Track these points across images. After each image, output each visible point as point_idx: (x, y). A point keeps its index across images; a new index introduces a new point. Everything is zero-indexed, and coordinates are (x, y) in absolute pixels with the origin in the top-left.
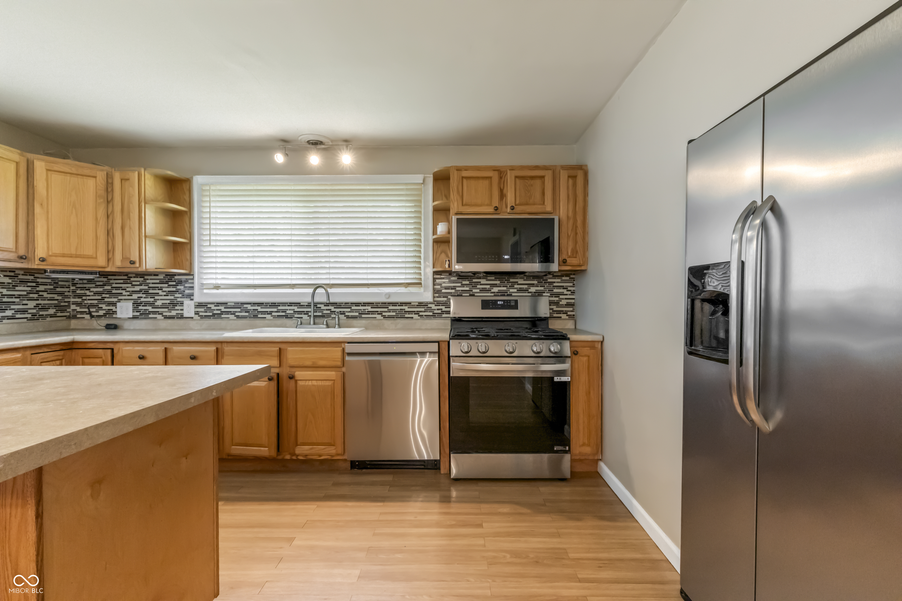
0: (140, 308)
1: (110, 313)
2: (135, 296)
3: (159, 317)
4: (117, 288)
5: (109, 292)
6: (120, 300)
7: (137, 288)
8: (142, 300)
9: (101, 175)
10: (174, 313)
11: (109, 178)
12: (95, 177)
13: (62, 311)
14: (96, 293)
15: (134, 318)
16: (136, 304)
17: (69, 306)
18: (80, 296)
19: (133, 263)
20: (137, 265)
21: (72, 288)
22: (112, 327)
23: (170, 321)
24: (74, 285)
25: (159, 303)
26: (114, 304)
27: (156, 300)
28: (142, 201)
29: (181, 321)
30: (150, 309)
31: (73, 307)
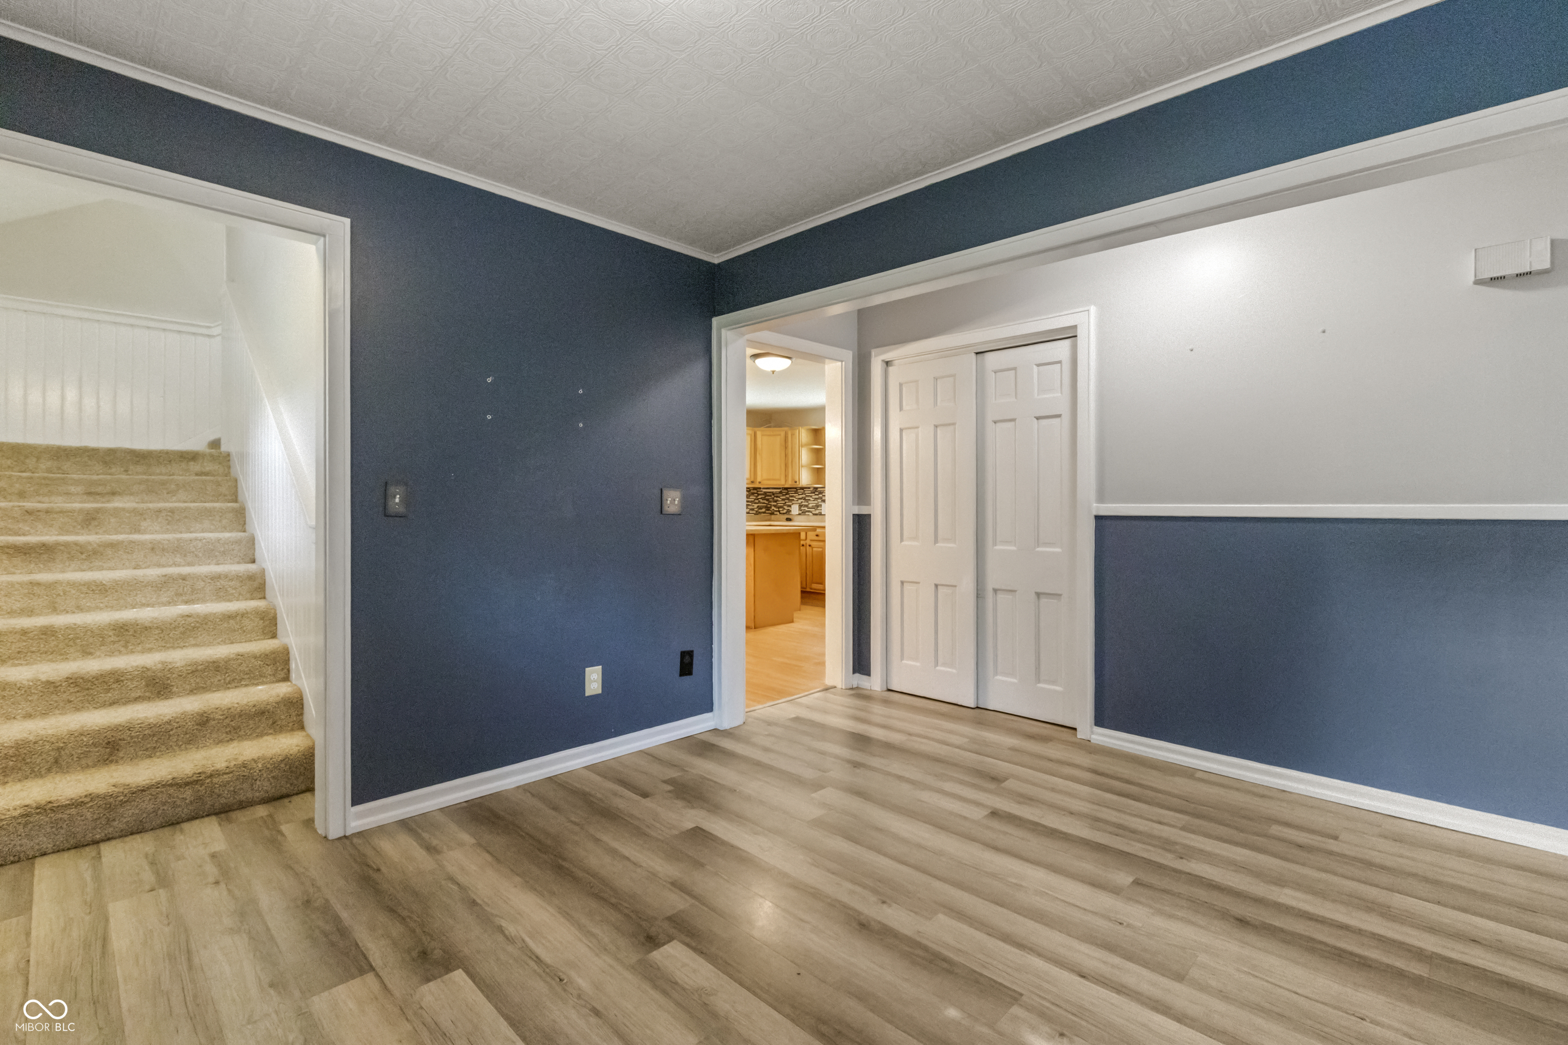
0: (802, 508)
1: (789, 511)
2: (800, 501)
3: (810, 514)
4: (792, 496)
5: (788, 499)
6: (793, 504)
7: (801, 496)
8: (803, 503)
9: (783, 434)
10: (817, 512)
11: (786, 434)
12: (780, 435)
13: (768, 510)
14: (783, 500)
15: (799, 514)
16: (800, 506)
17: (771, 507)
18: (776, 501)
19: (796, 482)
20: (798, 483)
21: (773, 496)
22: (789, 520)
23: (815, 516)
24: (773, 494)
25: (810, 506)
26: (790, 506)
27: (809, 504)
28: (801, 446)
29: (821, 516)
30: (806, 509)
31: (773, 508)
